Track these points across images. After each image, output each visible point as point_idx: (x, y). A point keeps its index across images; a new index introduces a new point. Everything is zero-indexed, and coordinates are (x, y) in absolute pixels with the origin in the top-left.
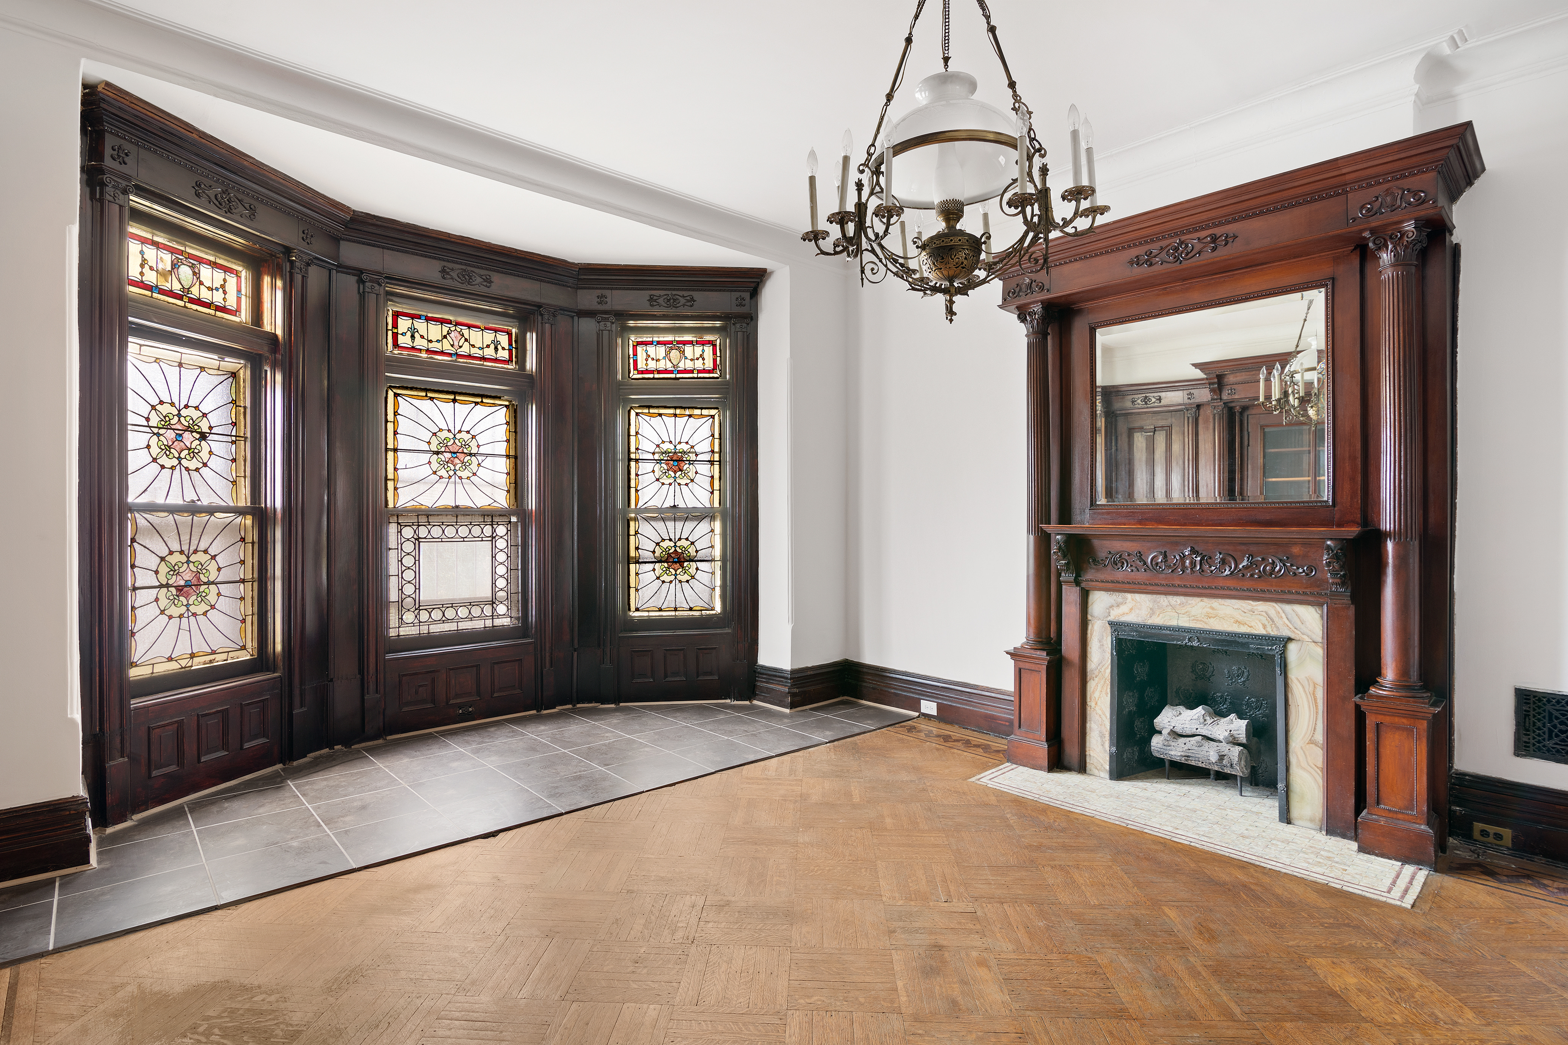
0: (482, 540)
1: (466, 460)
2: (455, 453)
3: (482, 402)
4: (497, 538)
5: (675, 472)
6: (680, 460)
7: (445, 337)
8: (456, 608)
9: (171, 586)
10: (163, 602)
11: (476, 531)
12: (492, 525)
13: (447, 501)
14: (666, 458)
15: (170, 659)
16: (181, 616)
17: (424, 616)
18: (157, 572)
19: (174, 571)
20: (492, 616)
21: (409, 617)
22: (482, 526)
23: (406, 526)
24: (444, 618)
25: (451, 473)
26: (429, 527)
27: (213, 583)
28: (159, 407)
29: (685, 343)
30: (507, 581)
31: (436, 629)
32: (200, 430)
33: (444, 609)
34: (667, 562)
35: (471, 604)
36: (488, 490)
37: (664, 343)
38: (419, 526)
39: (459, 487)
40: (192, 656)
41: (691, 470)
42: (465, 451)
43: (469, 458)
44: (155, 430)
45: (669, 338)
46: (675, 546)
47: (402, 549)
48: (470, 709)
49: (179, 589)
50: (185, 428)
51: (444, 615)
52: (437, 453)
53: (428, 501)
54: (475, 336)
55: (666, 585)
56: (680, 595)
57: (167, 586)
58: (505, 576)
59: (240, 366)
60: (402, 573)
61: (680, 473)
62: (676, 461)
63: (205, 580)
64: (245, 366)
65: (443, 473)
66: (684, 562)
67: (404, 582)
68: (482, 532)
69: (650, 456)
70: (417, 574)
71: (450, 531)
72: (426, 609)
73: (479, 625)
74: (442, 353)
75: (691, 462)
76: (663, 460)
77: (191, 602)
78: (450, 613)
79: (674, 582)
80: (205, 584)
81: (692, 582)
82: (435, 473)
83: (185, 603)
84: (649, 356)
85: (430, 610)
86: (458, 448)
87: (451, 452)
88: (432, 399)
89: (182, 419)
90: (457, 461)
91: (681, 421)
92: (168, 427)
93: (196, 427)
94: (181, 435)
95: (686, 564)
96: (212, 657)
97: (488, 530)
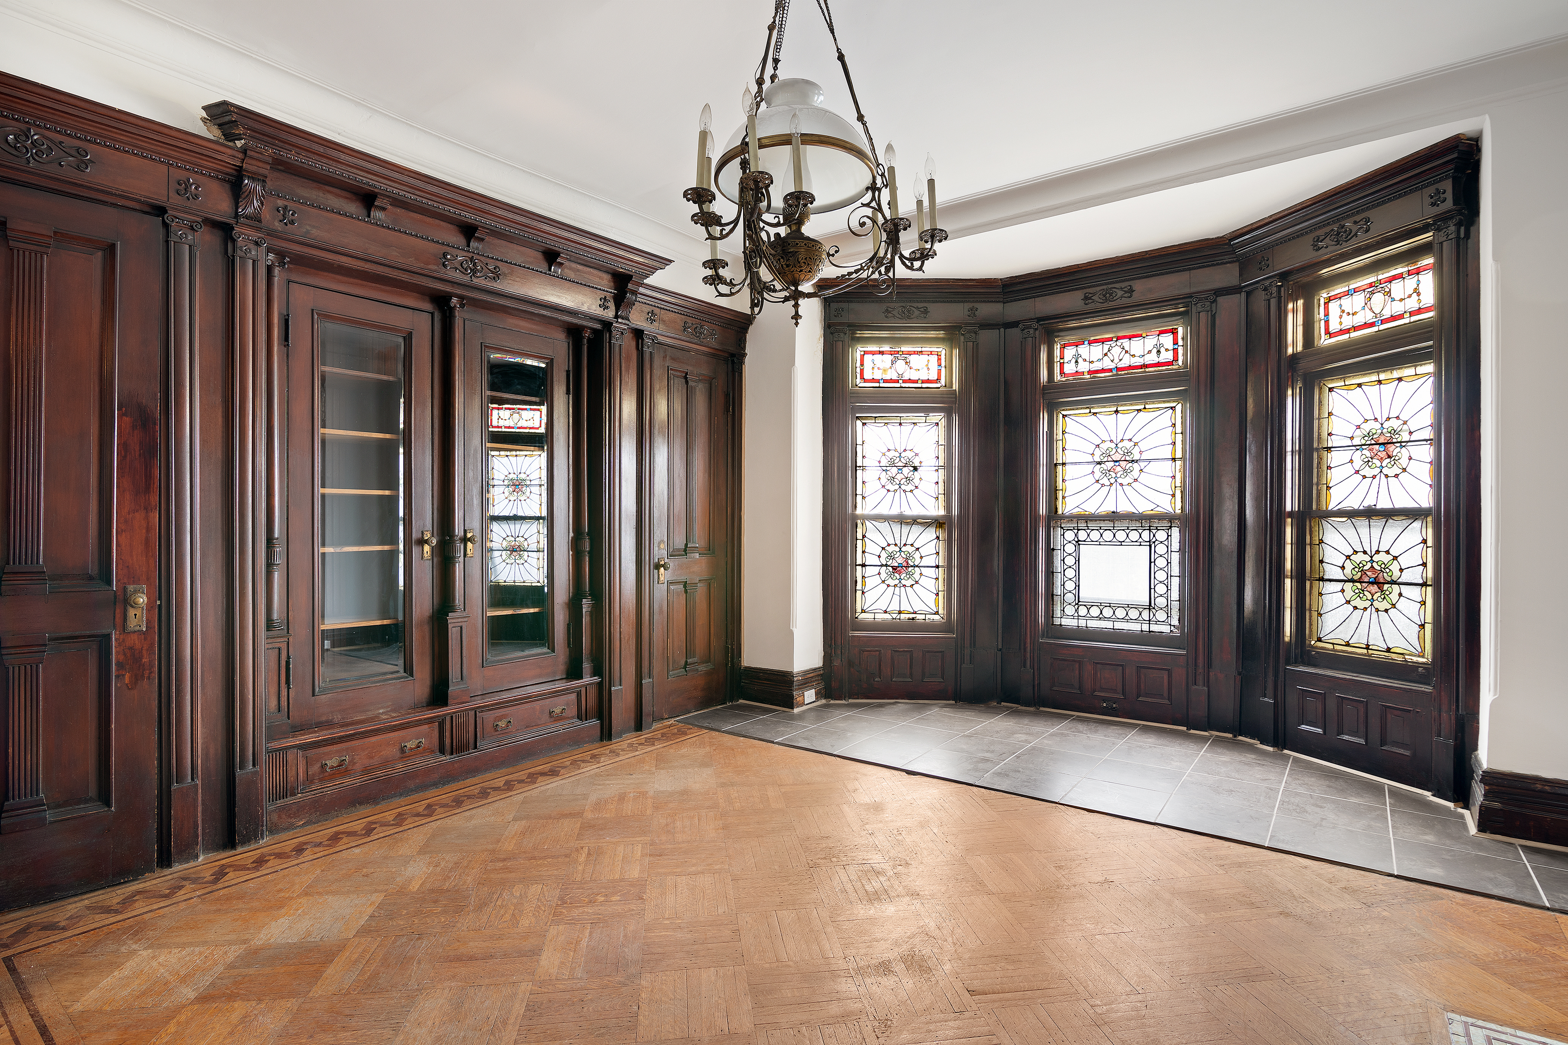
0: (1140, 545)
1: (1127, 468)
2: (1116, 461)
3: (1145, 408)
4: (1156, 543)
5: (1381, 460)
6: (1389, 443)
7: (1106, 355)
8: (1114, 608)
9: (889, 566)
10: (884, 575)
11: (1134, 536)
12: (1150, 530)
13: (1108, 507)
14: (1369, 442)
15: (885, 612)
16: (895, 586)
17: (1083, 611)
18: (879, 557)
19: (891, 556)
20: (1150, 621)
21: (1070, 610)
22: (1140, 531)
23: (1068, 530)
24: (1101, 616)
25: (1112, 481)
26: (1088, 531)
27: (917, 566)
28: (887, 453)
29: (1392, 279)
30: (1167, 587)
31: (1093, 624)
32: (913, 465)
33: (1102, 607)
34: (1361, 582)
35: (1128, 607)
36: (1151, 494)
37: (1363, 288)
38: (1078, 530)
39: (1120, 493)
40: (900, 612)
41: (1402, 454)
42: (1128, 458)
43: (1131, 464)
44: (884, 468)
46: (1372, 561)
47: (1064, 550)
48: (1114, 705)
49: (894, 568)
50: (904, 465)
51: (1101, 613)
52: (1099, 463)
53: (1091, 508)
54: (1136, 346)
55: (1358, 613)
56: (1375, 627)
57: (886, 565)
58: (1165, 582)
59: (941, 417)
60: (1064, 571)
61: (1388, 460)
62: (1383, 444)
63: (912, 564)
64: (944, 417)
65: (1105, 481)
66: (1384, 583)
67: (1066, 579)
68: (1140, 537)
69: (1349, 442)
70: (1079, 574)
71: (1108, 536)
72: (1085, 605)
73: (1135, 627)
74: (1103, 371)
75: (1402, 444)
76: (1365, 445)
77: (902, 577)
78: (1108, 612)
79: (1369, 609)
80: (912, 566)
81: (1392, 612)
82: (1097, 481)
83: (898, 577)
84: (1343, 311)
85: (1089, 607)
86: (1121, 456)
87: (1114, 461)
88: (1095, 414)
89: (902, 459)
90: (1119, 469)
91: (1388, 389)
92: (893, 465)
93: (911, 463)
94: (900, 469)
95: (1386, 587)
96: (914, 616)
97: (1146, 535)
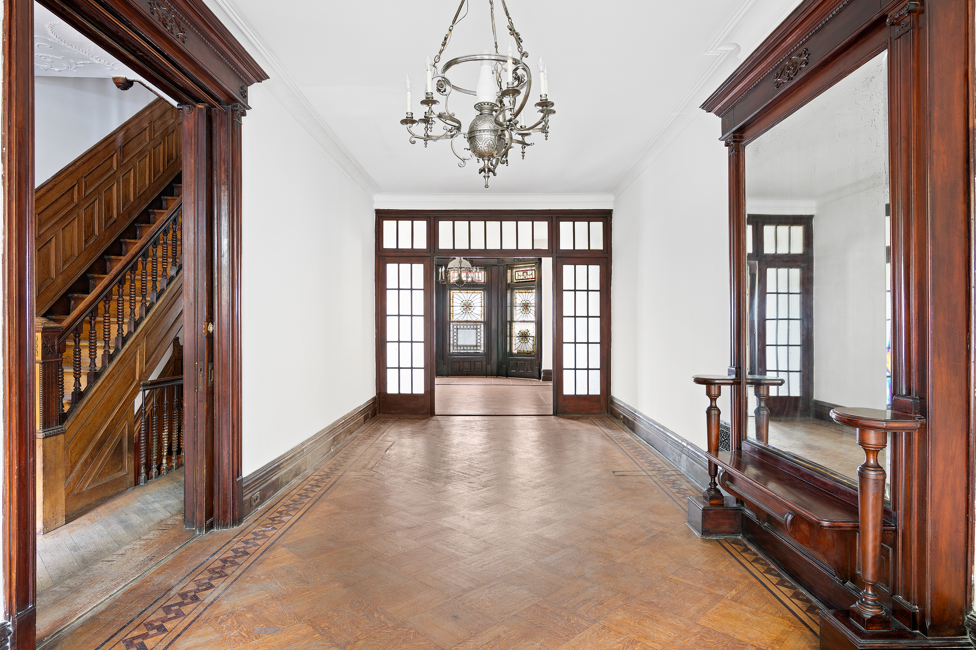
0: (473, 329)
2: (467, 306)
3: (474, 292)
6: (527, 306)
8: (467, 347)
11: (472, 327)
12: (476, 325)
13: (465, 319)
17: (459, 348)
20: (476, 349)
21: (455, 348)
23: (455, 325)
25: (466, 312)
26: (461, 325)
29: (527, 270)
31: (461, 352)
34: (521, 337)
35: (471, 346)
36: (476, 316)
37: (522, 271)
38: (458, 325)
39: (468, 315)
41: (530, 308)
43: (471, 307)
45: (524, 269)
46: (524, 332)
47: (454, 331)
48: (468, 373)
52: (462, 307)
53: (460, 319)
55: (521, 344)
58: (480, 339)
60: (454, 337)
61: (527, 310)
65: (464, 312)
67: (454, 339)
69: (519, 305)
70: (457, 338)
71: (465, 327)
72: (459, 346)
73: (472, 352)
76: (522, 306)
78: (465, 348)
79: (524, 343)
81: (528, 343)
82: (462, 312)
84: (518, 275)
88: (461, 292)
90: (468, 308)
91: (527, 294)
95: (527, 338)
